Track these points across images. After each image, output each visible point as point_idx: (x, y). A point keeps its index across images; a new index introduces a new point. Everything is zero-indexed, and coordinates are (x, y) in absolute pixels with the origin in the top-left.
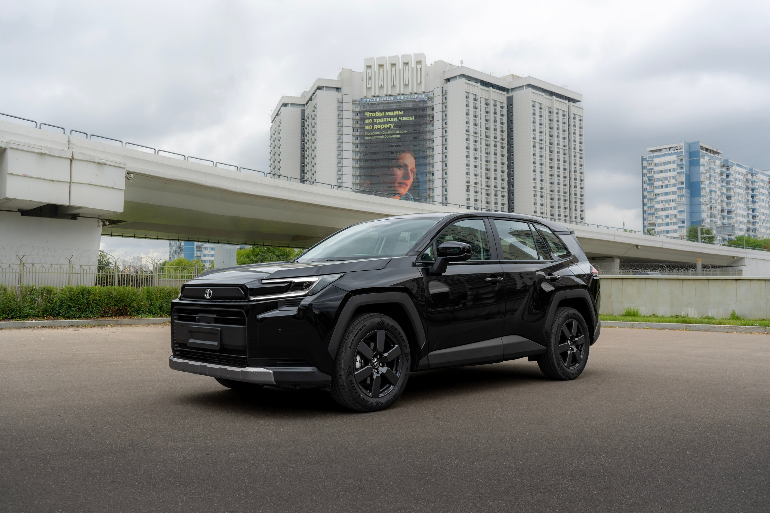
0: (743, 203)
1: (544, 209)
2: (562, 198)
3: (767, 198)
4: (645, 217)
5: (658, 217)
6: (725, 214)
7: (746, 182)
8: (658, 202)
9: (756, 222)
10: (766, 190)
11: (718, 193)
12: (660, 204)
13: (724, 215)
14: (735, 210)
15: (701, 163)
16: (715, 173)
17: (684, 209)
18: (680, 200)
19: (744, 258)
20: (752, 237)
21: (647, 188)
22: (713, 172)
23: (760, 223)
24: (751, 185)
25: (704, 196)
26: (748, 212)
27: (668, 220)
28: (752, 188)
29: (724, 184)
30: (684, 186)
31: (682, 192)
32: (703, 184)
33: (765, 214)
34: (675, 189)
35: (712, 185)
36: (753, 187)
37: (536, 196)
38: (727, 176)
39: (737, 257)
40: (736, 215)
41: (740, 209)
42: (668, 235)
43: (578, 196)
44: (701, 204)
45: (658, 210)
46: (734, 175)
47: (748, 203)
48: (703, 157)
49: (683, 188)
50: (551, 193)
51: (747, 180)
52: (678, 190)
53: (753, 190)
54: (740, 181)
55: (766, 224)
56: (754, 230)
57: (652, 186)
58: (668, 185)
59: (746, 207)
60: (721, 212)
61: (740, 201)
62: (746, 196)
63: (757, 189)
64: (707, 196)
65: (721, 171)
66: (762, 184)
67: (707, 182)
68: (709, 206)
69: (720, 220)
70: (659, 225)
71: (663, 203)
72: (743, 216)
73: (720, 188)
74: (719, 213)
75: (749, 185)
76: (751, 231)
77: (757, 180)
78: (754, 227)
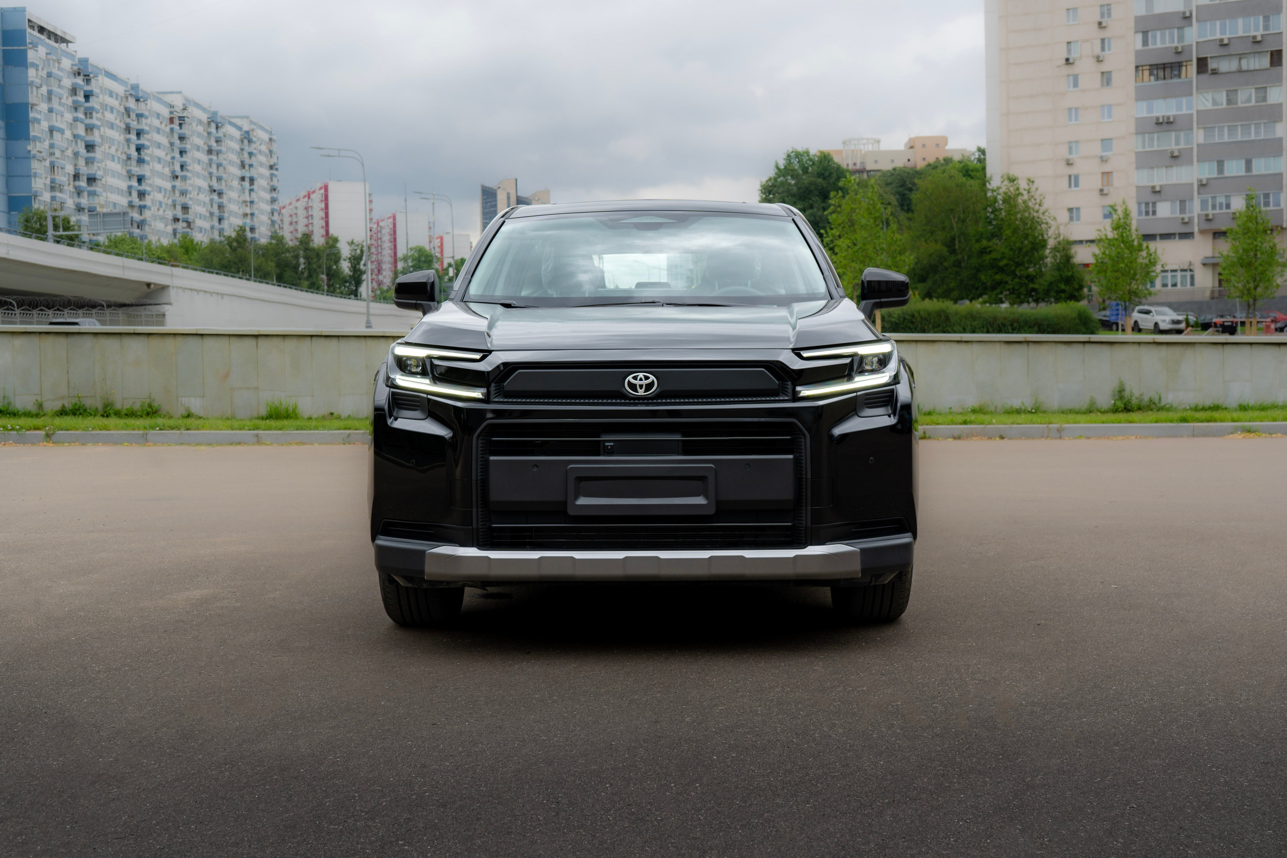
0: (119, 163)
3: (167, 154)
6: (83, 183)
7: (125, 115)
9: (145, 207)
10: (164, 136)
11: (68, 134)
13: (80, 186)
14: (103, 177)
15: (29, 60)
16: (59, 86)
19: (168, 286)
22: (57, 86)
23: (152, 208)
24: (135, 123)
26: (130, 183)
28: (137, 130)
29: (81, 115)
32: (33, 110)
33: (163, 190)
35: (54, 114)
36: (140, 127)
38: (87, 97)
39: (155, 284)
40: (106, 188)
41: (113, 176)
44: (29, 158)
46: (101, 96)
47: (129, 162)
48: (35, 46)
51: (128, 111)
53: (139, 134)
54: (112, 112)
55: (164, 211)
56: (141, 225)
59: (124, 173)
60: (75, 180)
61: (113, 156)
62: (126, 147)
63: (148, 133)
64: (44, 140)
65: (73, 84)
66: (156, 122)
67: (44, 107)
68: (47, 163)
69: (71, 197)
72: (119, 191)
73: (71, 124)
74: (69, 180)
75: (131, 122)
76: (135, 225)
77: (146, 113)
78: (141, 218)
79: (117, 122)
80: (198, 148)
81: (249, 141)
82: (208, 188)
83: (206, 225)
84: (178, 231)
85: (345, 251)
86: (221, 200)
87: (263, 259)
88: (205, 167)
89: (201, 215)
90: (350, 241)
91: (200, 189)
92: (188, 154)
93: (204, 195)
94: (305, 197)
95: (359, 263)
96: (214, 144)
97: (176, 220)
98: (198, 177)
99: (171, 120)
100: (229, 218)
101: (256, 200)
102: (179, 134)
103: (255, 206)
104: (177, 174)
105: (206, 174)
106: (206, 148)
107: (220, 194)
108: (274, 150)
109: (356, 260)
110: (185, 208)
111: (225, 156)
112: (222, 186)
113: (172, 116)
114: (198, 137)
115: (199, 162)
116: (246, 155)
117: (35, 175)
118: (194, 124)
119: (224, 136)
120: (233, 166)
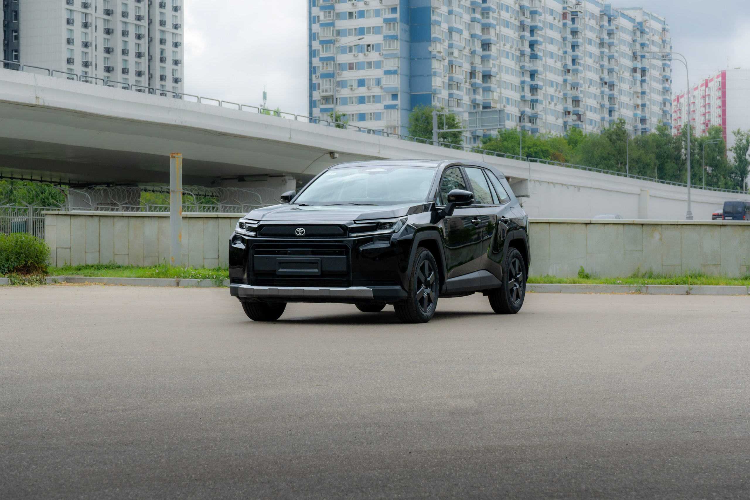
0: (513, 59)
1: (90, 54)
2: (132, 31)
3: (559, 49)
4: (314, 81)
5: (342, 84)
6: (478, 80)
7: (520, 13)
8: (344, 50)
9: (537, 101)
10: (557, 31)
11: (466, 34)
12: (346, 53)
13: (475, 83)
14: (497, 74)
17: (396, 68)
18: (390, 47)
19: (527, 180)
20: (530, 133)
21: (318, 17)
23: (544, 102)
24: (529, 20)
25: (437, 40)
26: (523, 79)
27: (362, 91)
28: (531, 27)
29: (478, 16)
30: (397, 15)
31: (394, 29)
32: (435, 13)
33: (554, 84)
34: (377, 22)
35: (453, 16)
36: (534, 24)
37: (73, 23)
40: (500, 84)
41: (507, 72)
42: (362, 124)
43: (169, 27)
44: (430, 58)
45: (341, 67)
47: (522, 58)
49: (395, 19)
50: (107, 17)
51: (522, 9)
52: (384, 25)
53: (532, 31)
54: (507, 11)
55: (555, 105)
56: (533, 119)
57: (330, 12)
58: (363, 11)
59: (517, 68)
60: (471, 78)
61: (507, 53)
62: (520, 43)
63: (541, 29)
64: (444, 41)
66: (549, 19)
67: (444, 9)
68: (446, 63)
69: (468, 93)
70: (345, 101)
71: (353, 53)
72: (513, 87)
73: (469, 24)
74: (466, 78)
75: (525, 19)
76: (527, 119)
77: (540, 10)
78: (533, 112)
79: (512, 20)
80: (590, 42)
81: (641, 32)
82: (599, 81)
83: (596, 117)
84: (569, 124)
85: (731, 141)
86: (612, 92)
87: (642, 151)
88: (597, 60)
89: (591, 107)
90: (736, 131)
91: (591, 81)
92: (580, 48)
93: (595, 88)
94: (702, 85)
95: (745, 154)
96: (606, 37)
97: (567, 113)
98: (590, 70)
99: (564, 16)
100: (619, 109)
101: (648, 91)
102: (572, 29)
103: (647, 97)
104: (569, 68)
105: (598, 66)
106: (598, 41)
107: (611, 86)
108: (668, 40)
109: (741, 150)
110: (576, 101)
111: (617, 49)
112: (614, 78)
113: (565, 11)
114: (591, 31)
115: (591, 55)
116: (638, 46)
117: (435, 74)
118: (587, 19)
119: (616, 28)
120: (625, 58)
